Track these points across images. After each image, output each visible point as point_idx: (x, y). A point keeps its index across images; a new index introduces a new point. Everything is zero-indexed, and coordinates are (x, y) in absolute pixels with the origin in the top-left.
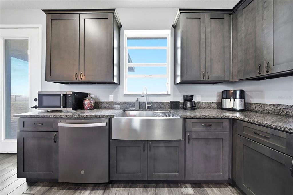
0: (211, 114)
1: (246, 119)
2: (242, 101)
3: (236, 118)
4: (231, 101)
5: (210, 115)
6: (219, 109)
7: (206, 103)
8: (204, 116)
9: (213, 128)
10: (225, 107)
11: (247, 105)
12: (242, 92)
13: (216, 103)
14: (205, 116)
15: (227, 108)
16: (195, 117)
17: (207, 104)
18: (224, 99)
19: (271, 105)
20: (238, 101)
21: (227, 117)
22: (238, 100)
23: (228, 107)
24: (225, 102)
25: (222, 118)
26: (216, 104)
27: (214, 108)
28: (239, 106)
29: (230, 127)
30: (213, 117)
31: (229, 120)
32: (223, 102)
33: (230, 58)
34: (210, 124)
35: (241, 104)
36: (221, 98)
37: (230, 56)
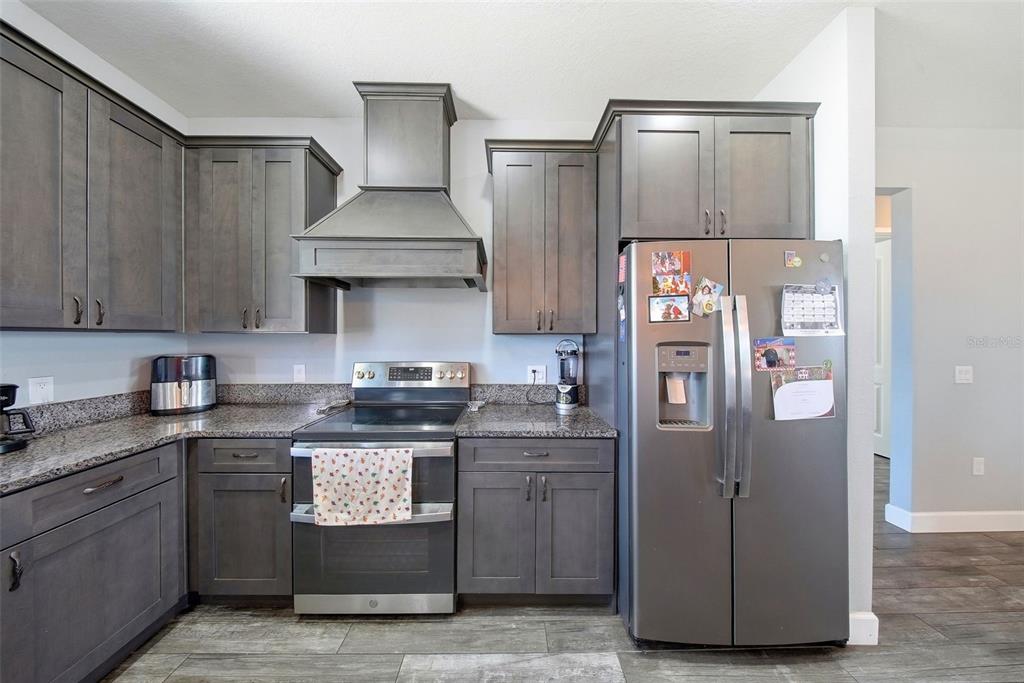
0: (120, 446)
1: (219, 432)
2: (209, 385)
3: (196, 435)
4: (180, 386)
5: (118, 450)
6: (140, 414)
7: (82, 404)
8: (94, 461)
9: (127, 486)
10: (161, 407)
11: (222, 391)
12: (210, 361)
13: (127, 396)
14: (96, 458)
15: (169, 408)
16: (52, 476)
17: (87, 406)
18: (159, 381)
19: (265, 385)
20: (199, 386)
21: (172, 440)
22: (200, 382)
23: (172, 404)
24: (161, 391)
25: (156, 447)
26: (126, 401)
27: (121, 417)
28: (203, 399)
29: (180, 463)
30: (127, 453)
31: (178, 446)
32: (157, 393)
33: (178, 268)
34: (116, 477)
35: (208, 392)
36: (149, 380)
37: (179, 261)
